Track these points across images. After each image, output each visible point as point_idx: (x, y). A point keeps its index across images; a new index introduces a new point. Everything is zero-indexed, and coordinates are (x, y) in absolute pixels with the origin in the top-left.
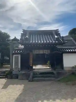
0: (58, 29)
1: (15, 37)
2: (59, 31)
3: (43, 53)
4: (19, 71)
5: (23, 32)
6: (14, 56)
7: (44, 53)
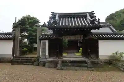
0: (94, 11)
1: (45, 23)
2: (94, 13)
3: (74, 39)
4: (47, 59)
5: (51, 15)
6: (41, 41)
7: (76, 39)
